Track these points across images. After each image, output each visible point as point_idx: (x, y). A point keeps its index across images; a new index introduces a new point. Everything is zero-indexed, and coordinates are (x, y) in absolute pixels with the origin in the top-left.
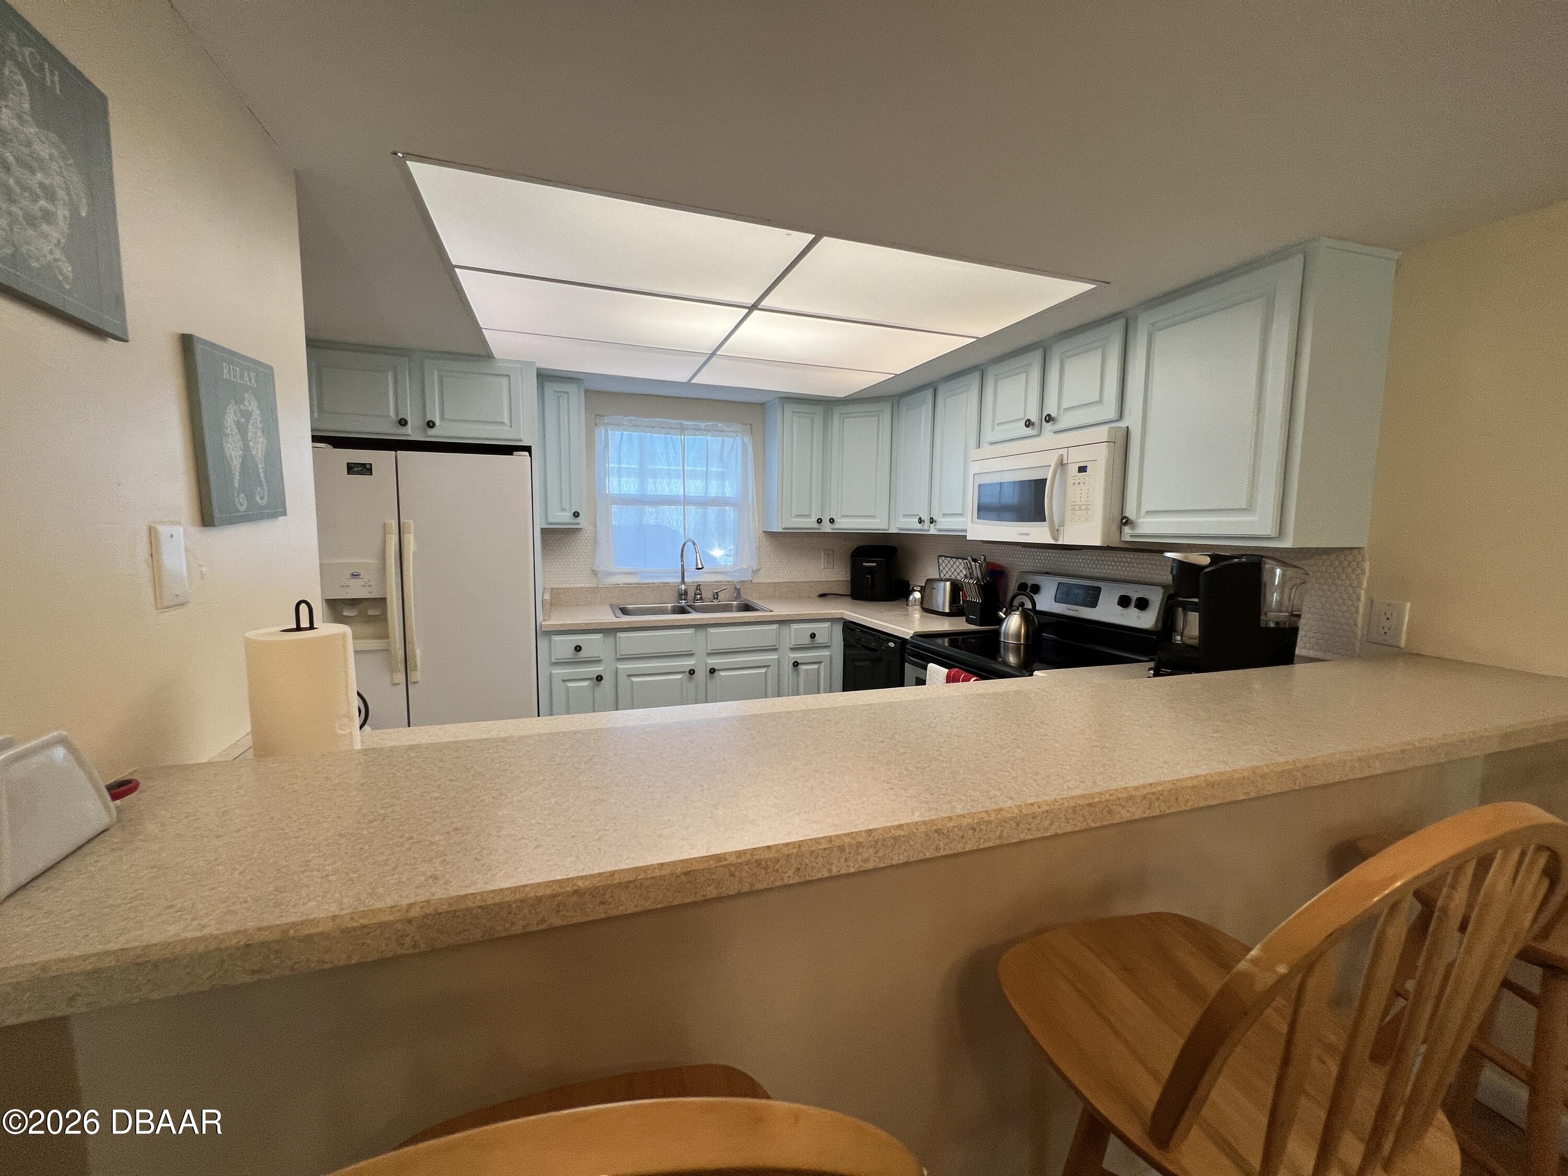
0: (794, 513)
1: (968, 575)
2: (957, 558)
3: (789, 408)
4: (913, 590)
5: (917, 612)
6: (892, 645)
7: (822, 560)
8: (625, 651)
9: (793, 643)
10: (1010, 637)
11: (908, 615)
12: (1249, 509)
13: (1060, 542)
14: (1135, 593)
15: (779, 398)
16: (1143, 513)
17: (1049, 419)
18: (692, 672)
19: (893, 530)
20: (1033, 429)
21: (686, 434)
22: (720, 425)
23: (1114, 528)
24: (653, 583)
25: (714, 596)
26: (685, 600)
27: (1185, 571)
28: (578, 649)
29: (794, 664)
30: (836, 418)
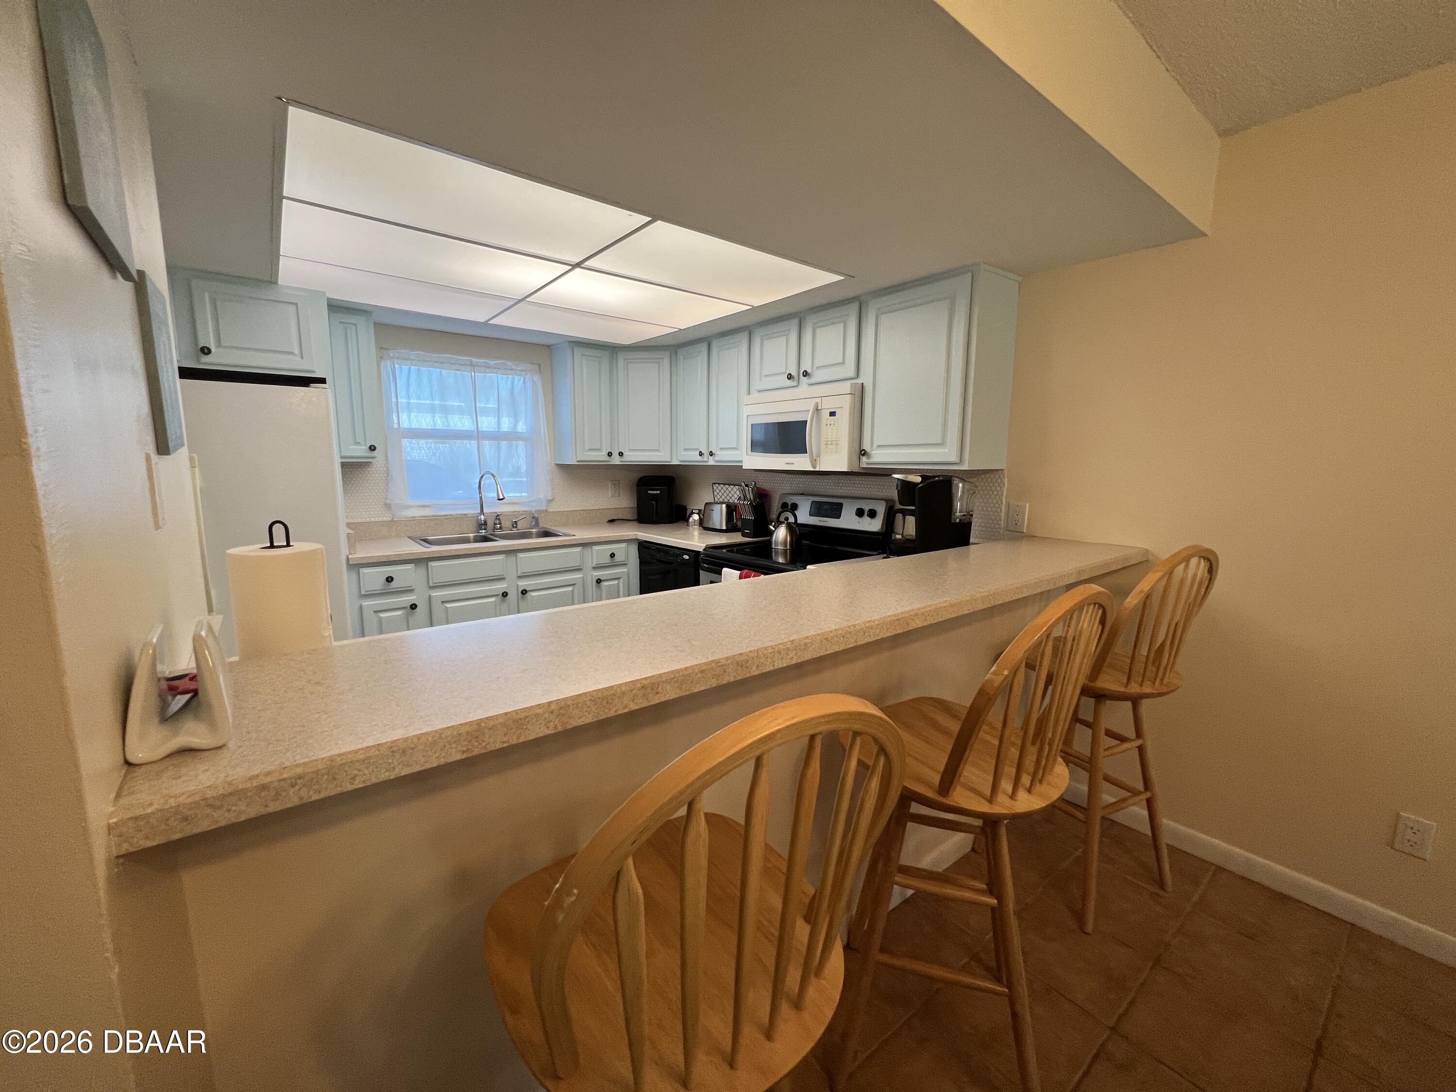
0: (587, 448)
1: (742, 497)
2: (729, 485)
3: (578, 351)
4: (692, 513)
5: (696, 531)
6: (686, 557)
7: (610, 490)
8: (435, 579)
9: (595, 563)
10: (779, 544)
11: (689, 533)
12: (942, 444)
13: (817, 469)
14: (866, 506)
15: (569, 342)
16: (875, 446)
17: (806, 374)
18: (505, 594)
19: (675, 462)
20: (793, 381)
21: (476, 370)
22: (509, 363)
23: (855, 457)
24: (451, 515)
25: (513, 525)
26: (485, 529)
27: (906, 488)
28: (390, 579)
29: (597, 580)
30: (621, 362)
